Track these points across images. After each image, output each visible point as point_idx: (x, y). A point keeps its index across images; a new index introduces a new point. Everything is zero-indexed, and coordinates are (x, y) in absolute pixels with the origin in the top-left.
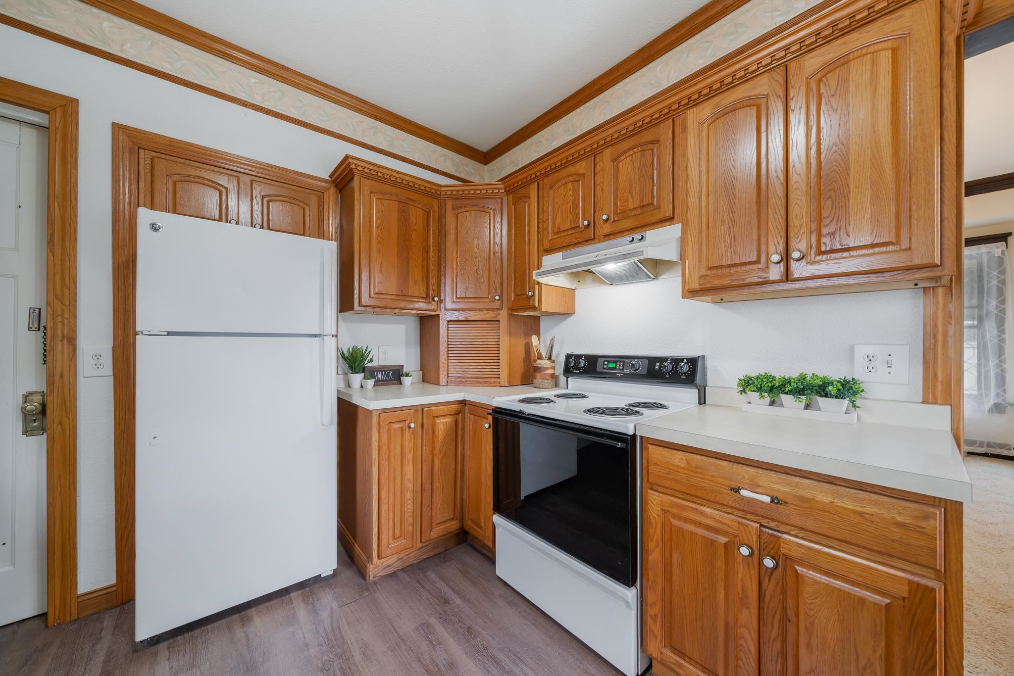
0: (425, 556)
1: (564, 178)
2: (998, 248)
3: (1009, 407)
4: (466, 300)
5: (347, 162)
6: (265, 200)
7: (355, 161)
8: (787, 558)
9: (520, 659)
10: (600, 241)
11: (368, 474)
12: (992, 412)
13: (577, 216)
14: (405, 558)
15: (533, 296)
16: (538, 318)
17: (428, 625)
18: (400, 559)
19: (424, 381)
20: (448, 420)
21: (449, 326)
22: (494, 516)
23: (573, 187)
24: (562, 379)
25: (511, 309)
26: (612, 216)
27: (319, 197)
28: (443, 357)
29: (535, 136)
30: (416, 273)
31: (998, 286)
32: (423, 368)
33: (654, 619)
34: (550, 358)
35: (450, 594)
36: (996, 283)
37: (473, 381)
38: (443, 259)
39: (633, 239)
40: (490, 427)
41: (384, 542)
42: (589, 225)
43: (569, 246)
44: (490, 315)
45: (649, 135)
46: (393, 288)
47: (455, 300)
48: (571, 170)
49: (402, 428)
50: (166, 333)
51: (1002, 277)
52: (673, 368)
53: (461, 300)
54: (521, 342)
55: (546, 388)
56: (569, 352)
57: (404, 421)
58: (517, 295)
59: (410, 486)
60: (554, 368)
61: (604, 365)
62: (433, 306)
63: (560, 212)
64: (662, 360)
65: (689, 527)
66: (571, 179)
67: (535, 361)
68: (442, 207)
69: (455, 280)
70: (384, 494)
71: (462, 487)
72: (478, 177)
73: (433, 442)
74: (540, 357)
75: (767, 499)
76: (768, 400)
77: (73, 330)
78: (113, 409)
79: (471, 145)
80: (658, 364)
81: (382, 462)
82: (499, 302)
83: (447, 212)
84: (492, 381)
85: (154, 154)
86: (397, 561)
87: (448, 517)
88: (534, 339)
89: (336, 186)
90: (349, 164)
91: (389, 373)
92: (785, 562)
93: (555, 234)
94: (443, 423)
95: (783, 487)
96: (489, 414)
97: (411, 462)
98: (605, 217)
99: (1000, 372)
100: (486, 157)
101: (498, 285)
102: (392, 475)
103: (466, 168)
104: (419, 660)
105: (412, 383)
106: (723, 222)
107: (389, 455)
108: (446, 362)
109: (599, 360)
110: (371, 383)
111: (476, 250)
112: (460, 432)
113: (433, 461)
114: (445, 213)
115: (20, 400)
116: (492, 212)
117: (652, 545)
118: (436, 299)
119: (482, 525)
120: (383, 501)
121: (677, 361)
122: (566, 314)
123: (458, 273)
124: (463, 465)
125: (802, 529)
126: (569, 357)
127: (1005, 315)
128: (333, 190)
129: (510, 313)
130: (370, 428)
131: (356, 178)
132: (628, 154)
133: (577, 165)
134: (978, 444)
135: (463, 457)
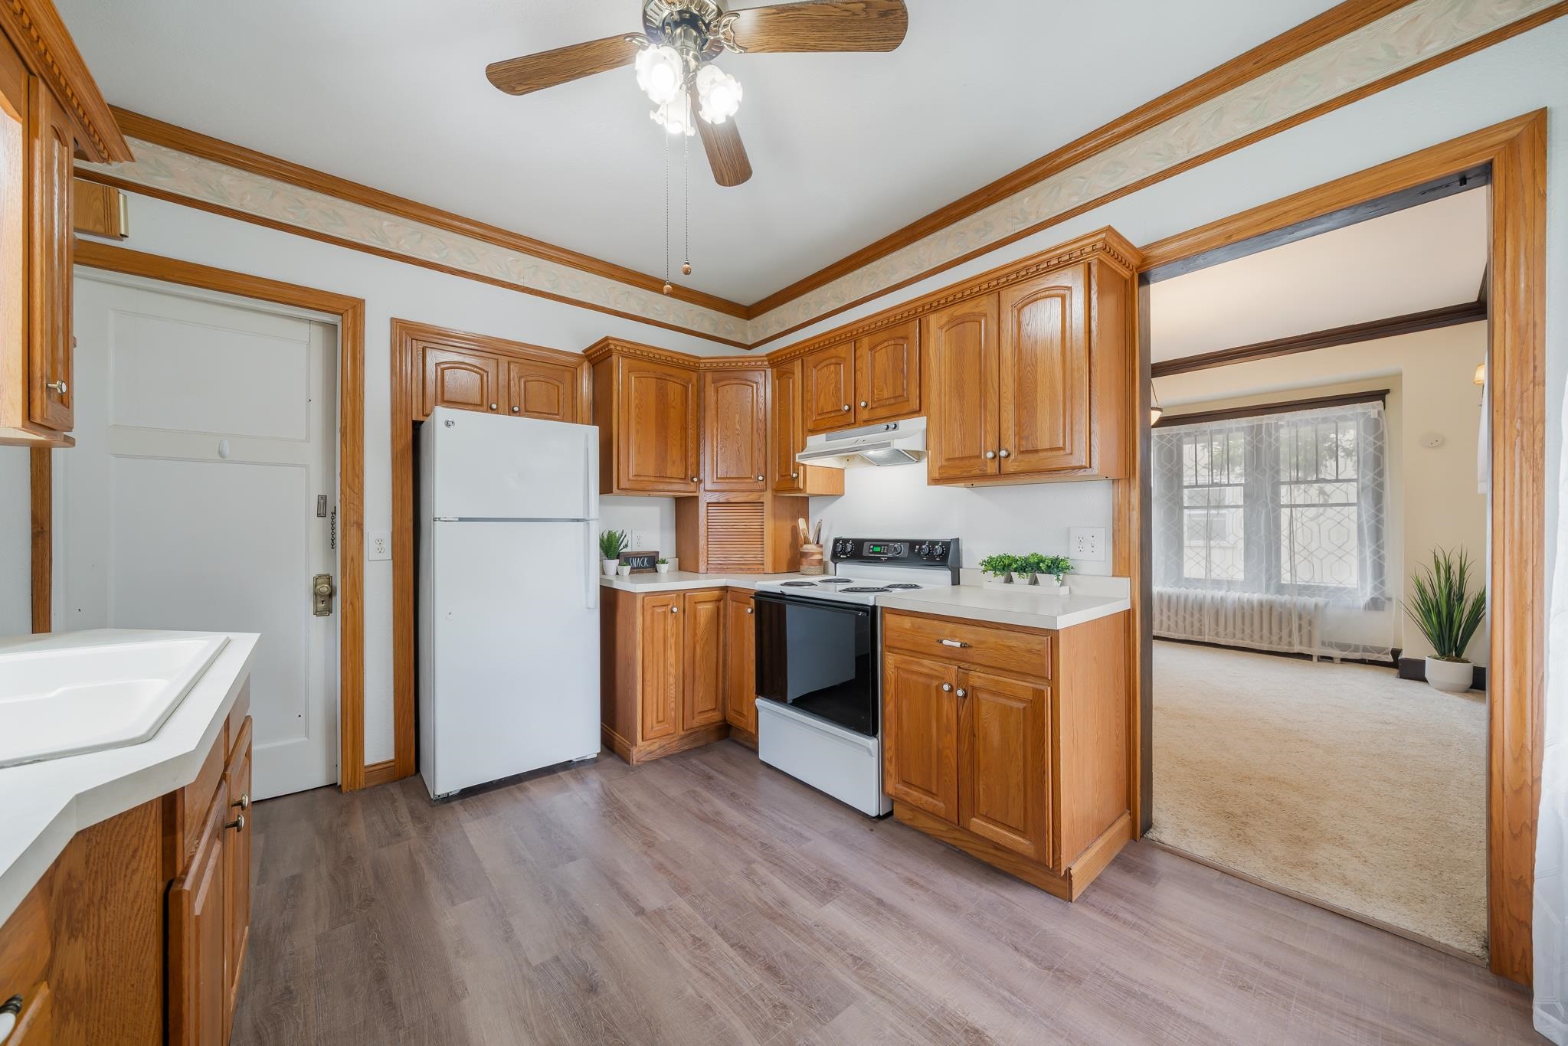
0: (686, 748)
1: (827, 359)
2: (1374, 408)
3: (1387, 602)
4: (727, 481)
5: (606, 342)
6: (523, 381)
7: (614, 342)
8: (974, 688)
9: (778, 810)
10: (860, 426)
11: (632, 659)
12: (1369, 609)
13: (839, 400)
14: (667, 746)
15: (798, 477)
16: (807, 498)
17: (694, 792)
18: (662, 747)
19: (680, 569)
20: (710, 606)
21: (709, 508)
22: (757, 699)
23: (835, 368)
24: (831, 565)
25: (776, 491)
26: (870, 403)
27: (573, 373)
28: (702, 542)
29: (803, 297)
30: (675, 453)
31: (1375, 455)
32: (679, 554)
33: (891, 762)
34: (818, 543)
35: (713, 773)
36: (1373, 451)
37: (735, 568)
38: (702, 436)
39: (888, 427)
40: (752, 611)
41: (648, 724)
42: (849, 409)
43: (832, 429)
44: (752, 497)
45: (900, 331)
46: (650, 470)
47: (715, 480)
48: (833, 351)
49: (665, 612)
50: (457, 519)
51: (1379, 443)
52: (930, 550)
53: (723, 481)
54: (787, 526)
55: (813, 575)
56: (837, 536)
57: (667, 605)
58: (782, 476)
59: (673, 671)
60: (822, 554)
61: (870, 549)
62: (692, 487)
63: (823, 394)
64: (921, 543)
65: (915, 677)
66: (833, 361)
67: (802, 546)
68: (701, 380)
69: (715, 459)
70: (648, 677)
71: (724, 678)
72: (739, 335)
73: (695, 629)
74: (807, 541)
75: (958, 644)
76: (1002, 578)
77: (361, 516)
78: (391, 592)
79: (732, 301)
80: (917, 547)
81: (646, 645)
82: (762, 483)
83: (707, 385)
84: (757, 568)
85: (425, 344)
86: (659, 749)
87: (710, 707)
88: (801, 522)
89: (589, 361)
90: (608, 345)
91: (643, 560)
92: (971, 693)
93: (819, 414)
94: (705, 610)
95: (969, 635)
96: (751, 597)
97: (673, 647)
98: (863, 404)
99: (1378, 560)
100: (749, 312)
101: (762, 465)
102: (655, 658)
103: (727, 326)
104: (689, 811)
105: (668, 571)
106: (956, 419)
107: (653, 638)
108: (705, 547)
109: (866, 543)
110: (627, 569)
111: (738, 427)
112: (722, 620)
113: (695, 648)
114: (705, 387)
115: (312, 583)
116: (755, 385)
117: (888, 698)
118: (695, 479)
119: (746, 714)
120: (647, 683)
121: (933, 543)
122: (836, 495)
123: (719, 452)
124: (725, 655)
125: (980, 665)
126: (836, 541)
127: (1383, 490)
128: (586, 365)
129: (775, 494)
130: (634, 611)
131: (614, 357)
132: (883, 345)
133: (839, 349)
134: (1352, 648)
135: (725, 646)
